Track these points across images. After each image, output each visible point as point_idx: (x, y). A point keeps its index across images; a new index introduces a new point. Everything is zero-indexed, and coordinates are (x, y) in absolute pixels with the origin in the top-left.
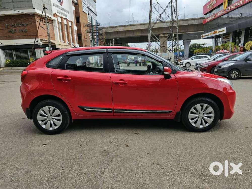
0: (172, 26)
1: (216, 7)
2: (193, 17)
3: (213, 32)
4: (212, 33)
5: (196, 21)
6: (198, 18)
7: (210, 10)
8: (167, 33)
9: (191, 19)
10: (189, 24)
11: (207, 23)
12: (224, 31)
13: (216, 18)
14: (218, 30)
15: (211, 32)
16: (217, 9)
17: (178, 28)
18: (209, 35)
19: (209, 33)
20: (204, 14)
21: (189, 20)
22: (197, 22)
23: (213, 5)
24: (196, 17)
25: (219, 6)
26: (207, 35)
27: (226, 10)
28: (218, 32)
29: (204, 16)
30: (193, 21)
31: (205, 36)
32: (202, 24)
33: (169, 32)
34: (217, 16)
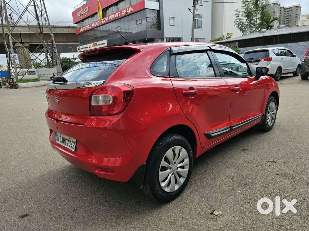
0: (41, 32)
1: (90, 16)
2: (59, 25)
3: (92, 44)
4: (91, 46)
5: (64, 29)
6: (67, 26)
7: (82, 19)
8: (27, 41)
9: (57, 26)
10: (57, 33)
11: (81, 33)
12: (105, 44)
13: (92, 28)
14: (98, 43)
15: (89, 44)
16: (90, 18)
17: (53, 35)
18: (87, 47)
19: (88, 45)
20: (75, 23)
21: (55, 27)
22: (66, 31)
23: (84, 13)
24: (64, 25)
25: (93, 16)
26: (85, 48)
27: (103, 21)
28: (99, 45)
29: (76, 25)
30: (60, 29)
31: (82, 48)
32: (75, 34)
33: (30, 41)
34: (93, 26)
